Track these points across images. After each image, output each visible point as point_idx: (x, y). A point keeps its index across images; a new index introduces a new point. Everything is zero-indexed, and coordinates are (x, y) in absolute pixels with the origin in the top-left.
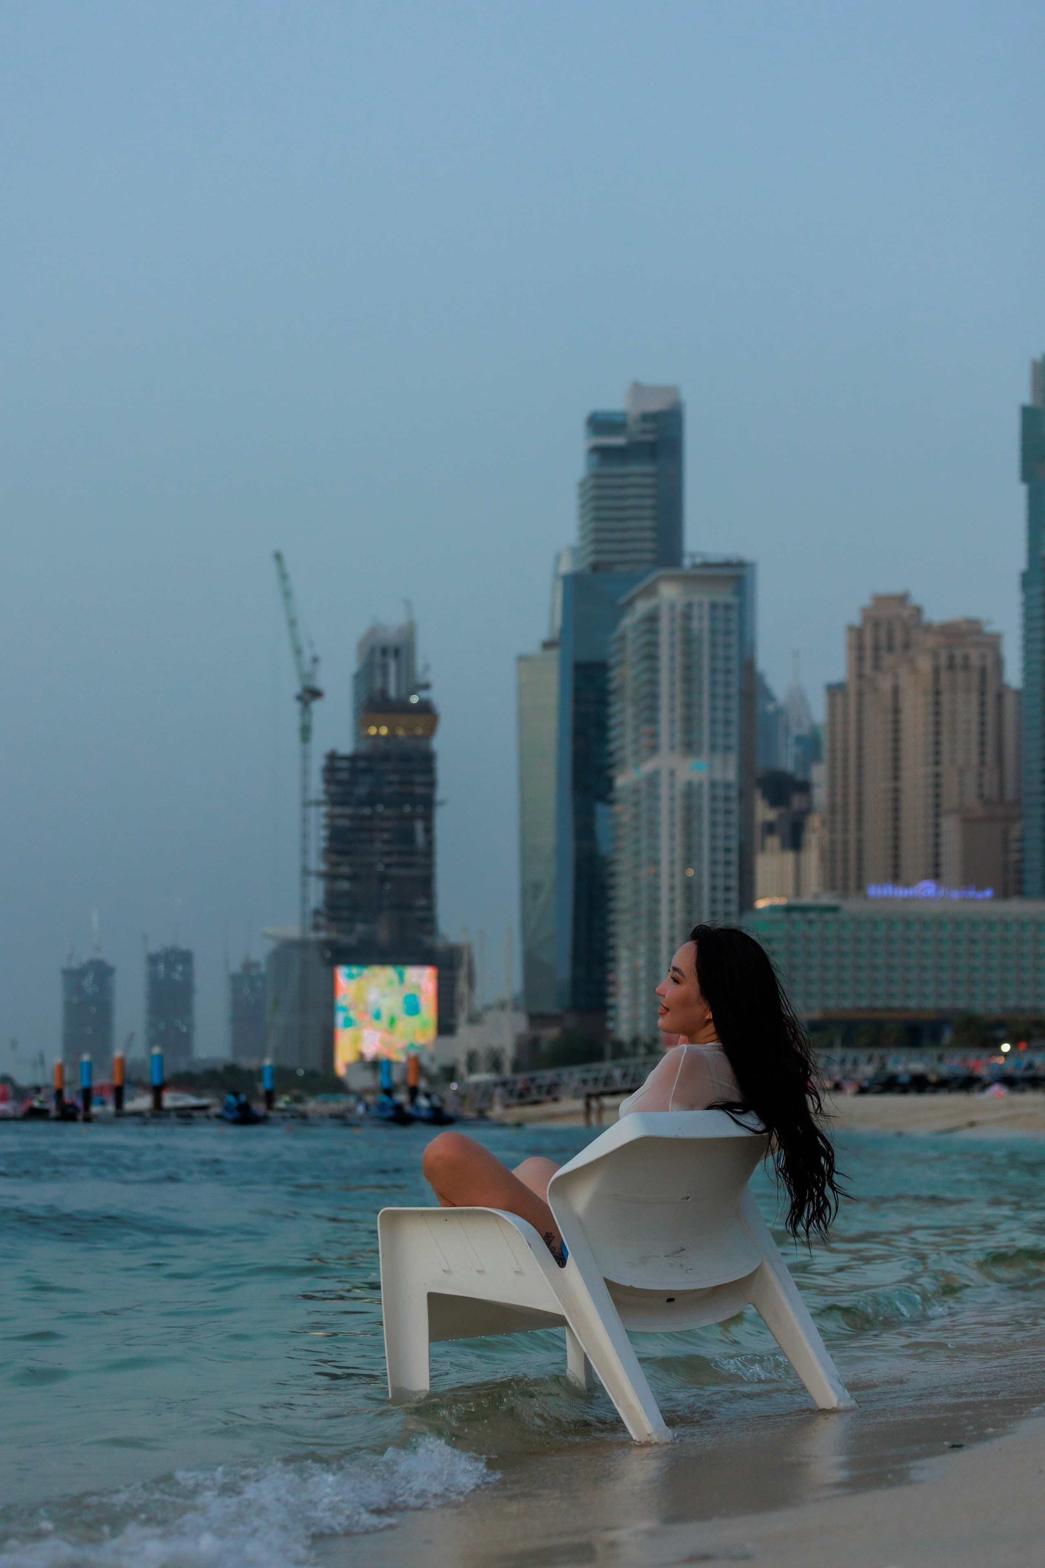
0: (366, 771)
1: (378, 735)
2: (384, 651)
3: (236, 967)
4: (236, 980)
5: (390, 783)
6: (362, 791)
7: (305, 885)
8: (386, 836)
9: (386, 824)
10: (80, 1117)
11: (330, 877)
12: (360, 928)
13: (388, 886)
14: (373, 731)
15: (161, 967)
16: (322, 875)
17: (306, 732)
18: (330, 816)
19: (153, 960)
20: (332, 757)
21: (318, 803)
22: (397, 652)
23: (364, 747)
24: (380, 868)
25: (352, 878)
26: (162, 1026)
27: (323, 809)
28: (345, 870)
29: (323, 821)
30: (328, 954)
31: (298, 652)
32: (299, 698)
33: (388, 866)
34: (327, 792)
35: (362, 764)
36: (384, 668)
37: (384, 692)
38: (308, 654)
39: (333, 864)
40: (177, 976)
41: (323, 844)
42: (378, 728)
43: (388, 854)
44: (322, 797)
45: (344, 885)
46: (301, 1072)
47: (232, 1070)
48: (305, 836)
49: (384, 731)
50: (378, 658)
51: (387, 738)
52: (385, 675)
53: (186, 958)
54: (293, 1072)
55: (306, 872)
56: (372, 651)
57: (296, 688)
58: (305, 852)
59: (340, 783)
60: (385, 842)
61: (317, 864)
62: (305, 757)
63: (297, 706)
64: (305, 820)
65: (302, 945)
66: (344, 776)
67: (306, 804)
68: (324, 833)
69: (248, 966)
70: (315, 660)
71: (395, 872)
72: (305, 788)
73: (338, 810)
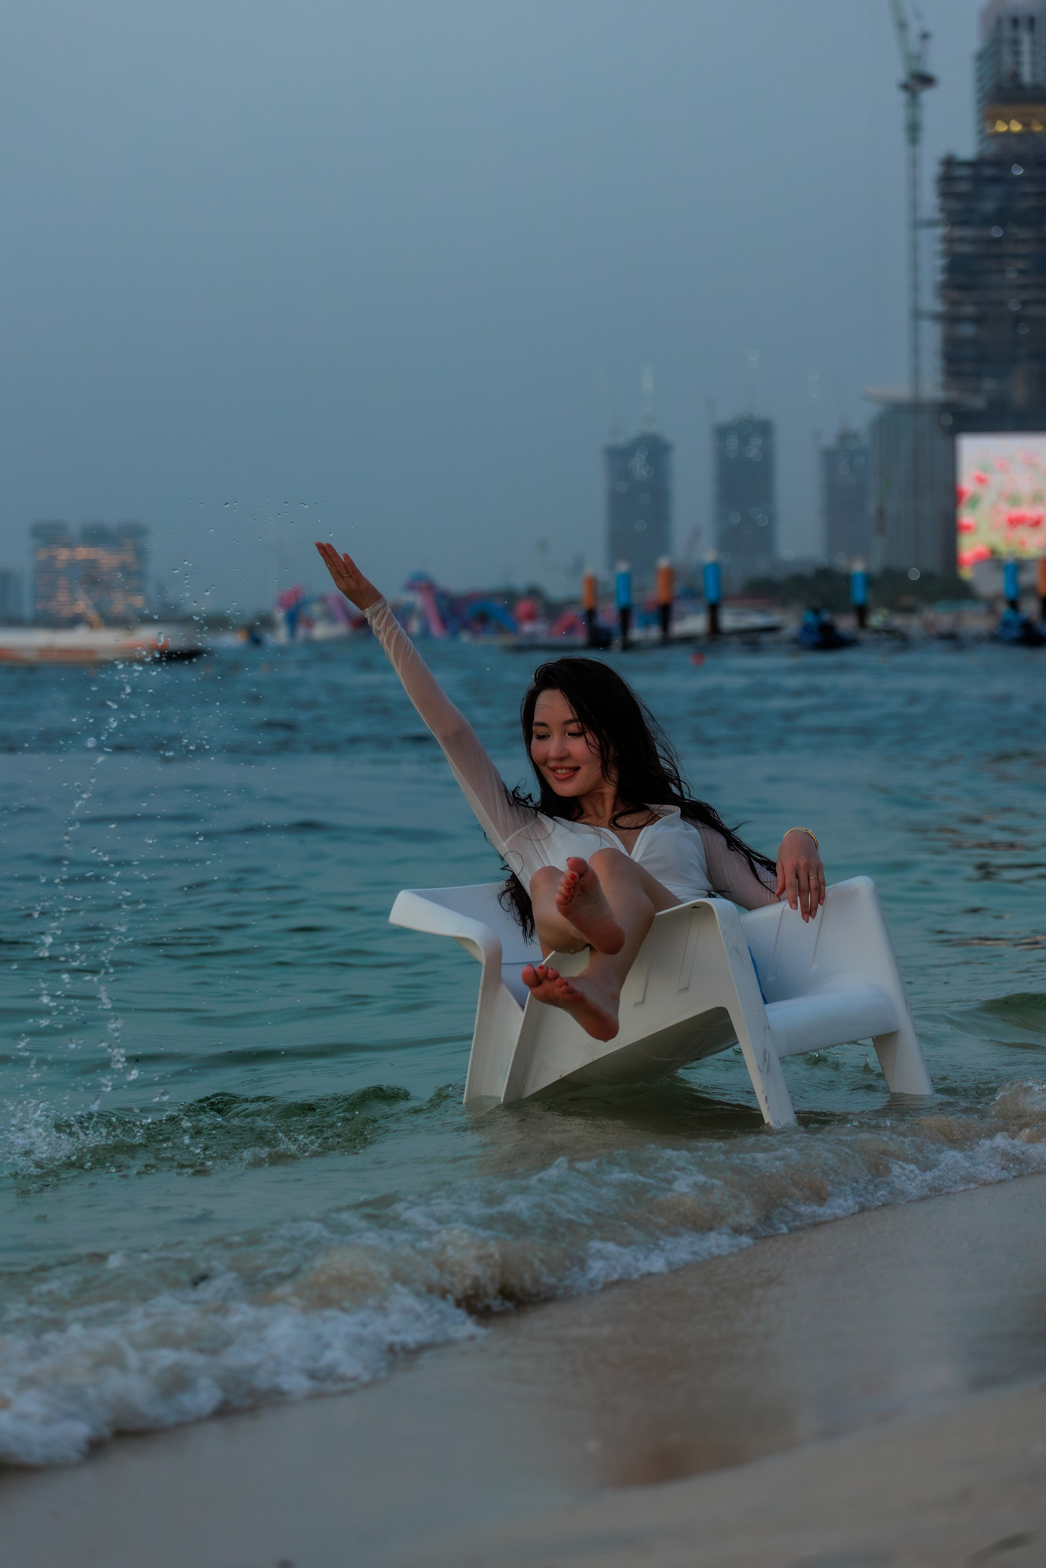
0: (993, 180)
1: (1008, 134)
2: (1015, 22)
3: (829, 439)
4: (829, 457)
5: (1026, 195)
6: (988, 206)
7: (916, 331)
8: (1021, 264)
9: (1021, 249)
10: (617, 642)
11: (950, 319)
12: (989, 385)
13: (1024, 330)
14: (1001, 127)
15: (733, 442)
16: (937, 317)
17: (914, 130)
18: (948, 240)
19: (722, 432)
20: (949, 163)
21: (932, 224)
22: (1032, 22)
23: (992, 148)
24: (1014, 306)
25: (978, 320)
26: (735, 518)
27: (940, 231)
28: (969, 310)
29: (939, 247)
30: (948, 420)
31: (902, 26)
32: (905, 87)
33: (1024, 303)
34: (943, 210)
35: (989, 172)
36: (1016, 42)
37: (1015, 76)
38: (914, 29)
39: (953, 303)
40: (753, 452)
41: (939, 277)
42: (1008, 123)
43: (1024, 287)
44: (938, 216)
45: (967, 330)
46: (914, 575)
47: (825, 575)
48: (915, 267)
49: (1016, 127)
50: (1007, 32)
51: (1018, 135)
52: (1017, 53)
53: (765, 429)
54: (904, 575)
55: (917, 314)
56: (999, 22)
57: (900, 74)
58: (915, 288)
59: (959, 196)
60: (1021, 272)
61: (932, 303)
62: (914, 163)
63: (901, 97)
64: (914, 246)
65: (914, 407)
66: (963, 187)
67: (917, 225)
68: (940, 262)
69: (845, 437)
70: (925, 36)
71: (1033, 311)
72: (914, 205)
73: (958, 232)
